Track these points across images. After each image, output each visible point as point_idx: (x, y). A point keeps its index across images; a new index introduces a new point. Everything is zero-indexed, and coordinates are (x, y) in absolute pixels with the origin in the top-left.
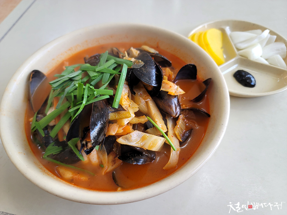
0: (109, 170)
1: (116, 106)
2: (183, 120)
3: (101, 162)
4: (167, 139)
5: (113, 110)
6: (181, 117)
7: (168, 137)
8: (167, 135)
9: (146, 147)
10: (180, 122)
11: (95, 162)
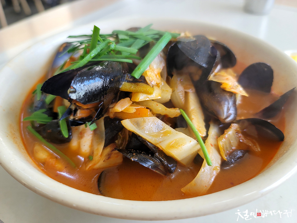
0: (98, 166)
1: (137, 75)
2: (237, 132)
3: (93, 153)
4: (202, 148)
5: (131, 80)
6: (235, 126)
7: (205, 145)
8: (204, 142)
9: (163, 146)
10: (230, 132)
11: (86, 150)
